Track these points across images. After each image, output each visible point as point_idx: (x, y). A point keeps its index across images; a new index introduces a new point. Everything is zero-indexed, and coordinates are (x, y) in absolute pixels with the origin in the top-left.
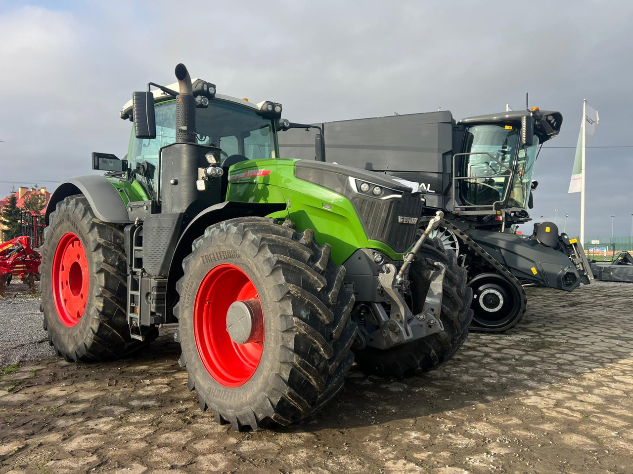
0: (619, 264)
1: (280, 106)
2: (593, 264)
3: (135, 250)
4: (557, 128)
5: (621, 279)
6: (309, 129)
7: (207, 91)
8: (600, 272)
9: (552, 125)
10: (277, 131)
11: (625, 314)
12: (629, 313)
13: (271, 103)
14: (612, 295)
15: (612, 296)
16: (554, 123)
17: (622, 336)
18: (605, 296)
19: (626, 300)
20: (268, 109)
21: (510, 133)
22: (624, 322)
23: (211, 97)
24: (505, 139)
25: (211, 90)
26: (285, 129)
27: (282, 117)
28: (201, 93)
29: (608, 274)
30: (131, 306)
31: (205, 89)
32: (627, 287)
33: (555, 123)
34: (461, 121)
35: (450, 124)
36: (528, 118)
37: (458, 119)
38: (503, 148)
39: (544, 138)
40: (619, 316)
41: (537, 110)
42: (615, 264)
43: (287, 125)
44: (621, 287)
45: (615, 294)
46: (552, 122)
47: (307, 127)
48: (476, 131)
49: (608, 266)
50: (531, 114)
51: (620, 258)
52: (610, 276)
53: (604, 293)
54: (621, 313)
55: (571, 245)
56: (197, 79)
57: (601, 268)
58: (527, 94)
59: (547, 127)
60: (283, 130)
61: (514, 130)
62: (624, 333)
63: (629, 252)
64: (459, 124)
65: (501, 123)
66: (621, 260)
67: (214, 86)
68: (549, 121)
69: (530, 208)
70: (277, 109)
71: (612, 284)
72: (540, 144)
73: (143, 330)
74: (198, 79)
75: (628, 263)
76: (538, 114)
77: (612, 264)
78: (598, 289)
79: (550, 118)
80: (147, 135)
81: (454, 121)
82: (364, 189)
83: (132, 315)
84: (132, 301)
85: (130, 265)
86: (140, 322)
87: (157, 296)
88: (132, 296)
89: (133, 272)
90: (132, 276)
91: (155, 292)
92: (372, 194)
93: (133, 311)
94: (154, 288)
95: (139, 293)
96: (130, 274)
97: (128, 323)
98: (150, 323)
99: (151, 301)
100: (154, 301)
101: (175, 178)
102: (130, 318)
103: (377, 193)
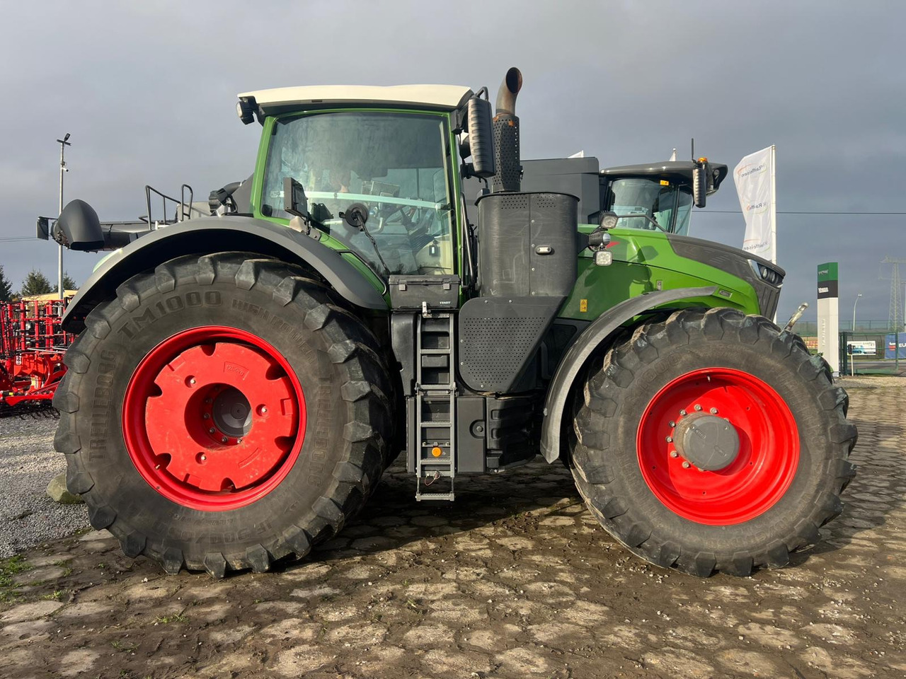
3: (422, 355)
9: (715, 181)
16: (718, 178)
21: (665, 190)
35: (596, 176)
36: (701, 171)
48: (618, 186)
58: (693, 139)
61: (671, 186)
65: (656, 177)
79: (717, 172)
82: (765, 275)
83: (426, 462)
84: (423, 439)
85: (414, 381)
86: (456, 471)
87: (502, 423)
88: (423, 429)
89: (422, 390)
90: (422, 398)
91: (496, 419)
92: (769, 281)
93: (424, 456)
94: (493, 412)
95: (451, 423)
96: (414, 394)
97: (418, 475)
98: (486, 468)
99: (482, 434)
100: (494, 432)
101: (543, 244)
102: (423, 466)
103: (773, 280)
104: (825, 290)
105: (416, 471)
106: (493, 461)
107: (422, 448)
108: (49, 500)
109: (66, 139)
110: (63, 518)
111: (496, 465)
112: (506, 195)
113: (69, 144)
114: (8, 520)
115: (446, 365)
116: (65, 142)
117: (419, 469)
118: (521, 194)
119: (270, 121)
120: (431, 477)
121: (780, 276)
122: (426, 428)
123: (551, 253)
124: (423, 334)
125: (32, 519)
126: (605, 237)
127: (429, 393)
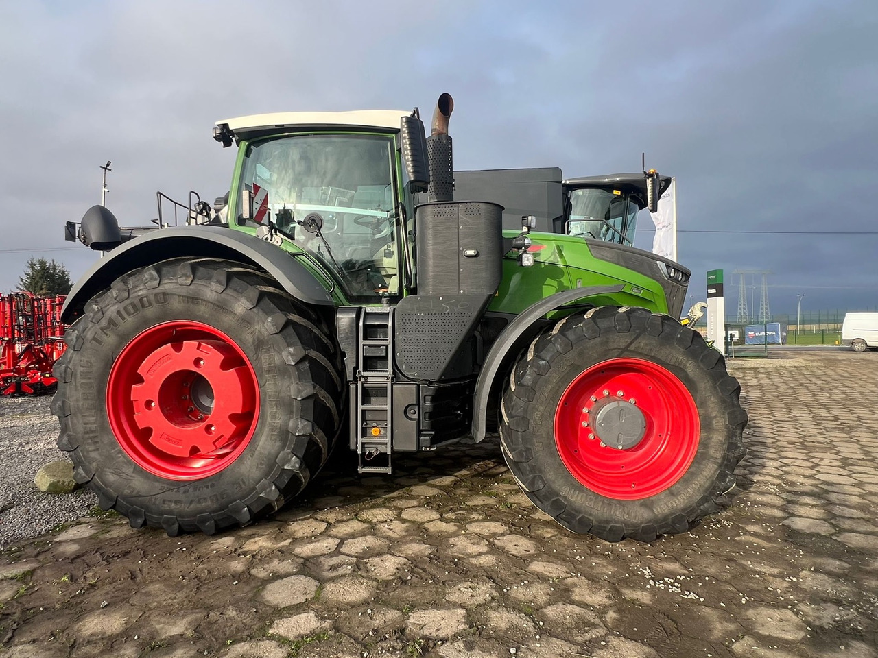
3: (364, 345)
24: (608, 206)
65: (609, 187)
82: (672, 274)
83: (366, 440)
84: (364, 420)
85: (356, 368)
86: (392, 448)
87: (434, 407)
88: (364, 412)
89: (364, 377)
90: (363, 384)
91: (428, 403)
92: (676, 280)
93: (364, 435)
94: (426, 397)
95: (388, 407)
96: (355, 379)
97: (359, 451)
98: (419, 446)
99: (416, 416)
100: (427, 415)
101: (471, 248)
102: (363, 444)
103: (680, 279)
104: (714, 291)
105: (357, 447)
106: (425, 440)
107: (363, 428)
108: (36, 490)
109: (108, 165)
111: (428, 443)
112: (437, 204)
113: (110, 170)
115: (384, 354)
116: (106, 168)
117: (359, 445)
118: (454, 203)
119: (244, 144)
120: (370, 454)
121: (687, 275)
122: (366, 410)
123: (477, 255)
124: (365, 326)
126: (526, 241)
127: (369, 379)
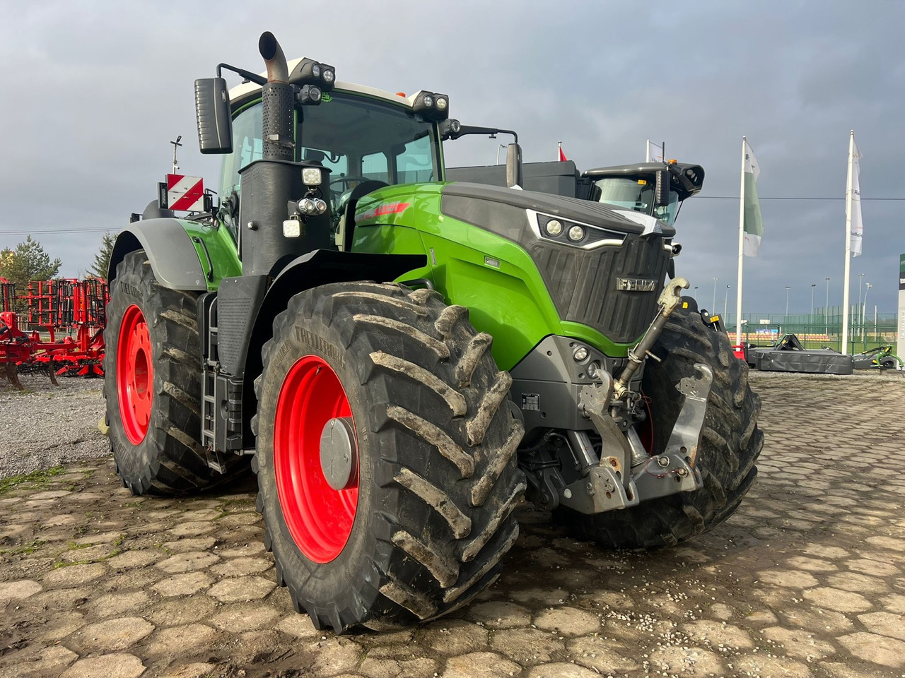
0: (783, 349)
1: (446, 98)
2: (752, 349)
3: (212, 332)
4: (699, 184)
5: (784, 368)
6: (495, 135)
7: (318, 78)
8: (760, 360)
9: (692, 180)
10: (442, 140)
11: (776, 407)
12: (782, 406)
13: (431, 95)
14: (769, 386)
15: (768, 388)
16: (694, 178)
17: (767, 429)
18: (760, 387)
19: (785, 392)
20: (425, 105)
21: (644, 189)
22: (773, 415)
23: (327, 87)
24: (639, 194)
25: (328, 76)
26: (455, 136)
27: (450, 117)
28: (309, 80)
29: (768, 362)
30: (205, 419)
31: (316, 73)
32: (789, 378)
33: (696, 178)
34: (586, 173)
35: (574, 178)
36: (664, 173)
37: (583, 170)
38: (637, 204)
39: (684, 195)
40: (769, 409)
41: (675, 163)
42: (778, 350)
43: (457, 128)
44: (782, 378)
45: (773, 385)
46: (693, 176)
47: (492, 132)
48: (604, 184)
49: (768, 352)
50: (667, 168)
51: (784, 342)
52: (771, 364)
53: (759, 385)
54: (773, 406)
55: (712, 324)
56: (303, 58)
57: (760, 354)
58: (664, 143)
59: (687, 183)
60: (452, 139)
61: (649, 185)
62: (770, 426)
63: (796, 335)
64: (584, 176)
65: (634, 176)
66: (785, 344)
67: (332, 69)
68: (689, 177)
69: (671, 279)
70: (441, 103)
71: (773, 374)
72: (679, 201)
73: (221, 457)
74: (305, 58)
75: (794, 348)
76: (675, 168)
77: (775, 350)
78: (754, 380)
79: (690, 172)
80: (216, 147)
81: (577, 172)
89: (208, 366)
94: (230, 393)
95: (215, 401)
97: (203, 444)
98: (227, 448)
99: (226, 414)
100: (232, 414)
103: (576, 238)
105: (202, 440)
108: (99, 433)
109: (178, 140)
110: (105, 446)
113: (181, 145)
114: (65, 444)
116: (177, 143)
125: (82, 445)
